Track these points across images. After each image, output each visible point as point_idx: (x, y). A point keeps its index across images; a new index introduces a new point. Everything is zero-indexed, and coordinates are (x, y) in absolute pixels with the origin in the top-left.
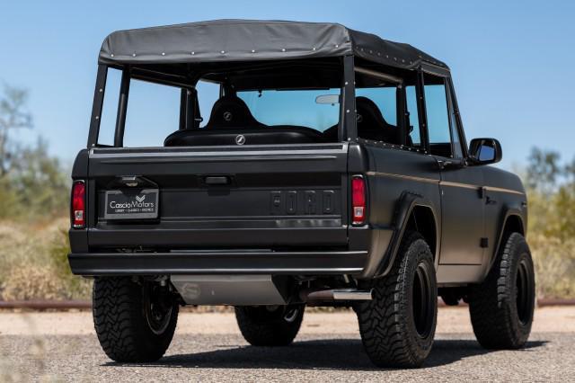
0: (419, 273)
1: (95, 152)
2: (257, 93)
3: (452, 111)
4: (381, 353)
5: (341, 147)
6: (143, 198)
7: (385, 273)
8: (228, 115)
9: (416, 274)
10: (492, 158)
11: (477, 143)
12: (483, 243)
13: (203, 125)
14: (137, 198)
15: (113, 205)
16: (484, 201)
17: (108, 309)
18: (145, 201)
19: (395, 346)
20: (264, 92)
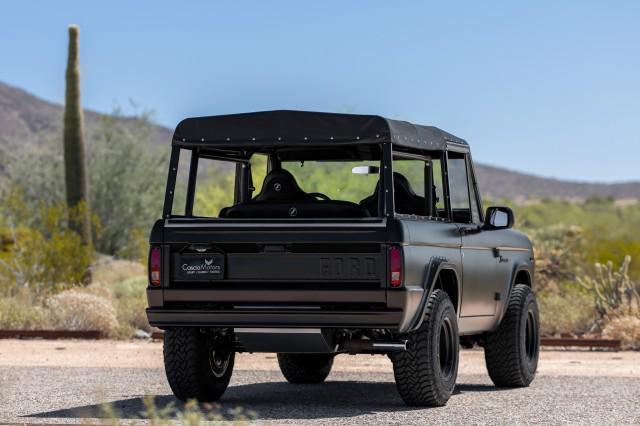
0: (445, 327)
1: (170, 222)
2: (300, 164)
3: (470, 182)
4: (414, 396)
5: (380, 222)
6: (211, 262)
7: (417, 328)
8: (277, 186)
9: (442, 327)
10: (505, 224)
11: (492, 210)
12: (497, 297)
13: (254, 194)
14: (206, 262)
15: (186, 267)
16: (498, 259)
17: (177, 347)
18: (212, 264)
19: (425, 390)
20: (306, 163)
